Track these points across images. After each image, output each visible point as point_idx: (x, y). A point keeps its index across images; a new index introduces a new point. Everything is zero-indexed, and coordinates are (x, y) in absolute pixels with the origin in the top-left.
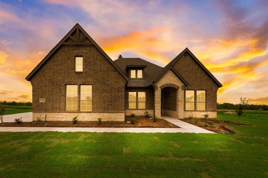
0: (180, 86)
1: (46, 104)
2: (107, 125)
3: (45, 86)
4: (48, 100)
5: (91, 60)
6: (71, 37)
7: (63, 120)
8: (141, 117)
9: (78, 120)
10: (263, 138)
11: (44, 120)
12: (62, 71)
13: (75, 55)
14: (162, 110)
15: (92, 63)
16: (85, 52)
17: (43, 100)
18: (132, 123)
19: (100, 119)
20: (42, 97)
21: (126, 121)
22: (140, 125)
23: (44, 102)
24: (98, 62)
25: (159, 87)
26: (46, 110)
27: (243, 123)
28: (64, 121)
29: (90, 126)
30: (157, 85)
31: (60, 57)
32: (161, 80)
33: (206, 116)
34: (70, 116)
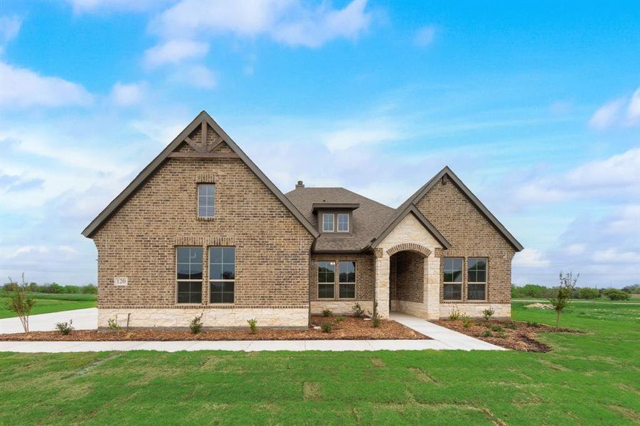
0: (432, 249)
1: (129, 289)
2: (269, 336)
3: (128, 249)
4: (134, 281)
5: (235, 191)
6: (188, 140)
7: (168, 325)
8: (345, 317)
9: (203, 326)
10: (609, 360)
11: (124, 325)
12: (168, 217)
13: (197, 180)
14: (392, 301)
15: (236, 198)
16: (220, 173)
17: (124, 281)
18: (326, 330)
19: (252, 323)
20: (120, 273)
21: (310, 326)
22: (343, 335)
23: (126, 284)
24: (250, 197)
25: (385, 250)
26: (130, 304)
27: (568, 327)
28: (171, 328)
29: (229, 337)
30: (380, 246)
31: (163, 185)
32: (391, 235)
33: (489, 313)
34: (186, 315)
